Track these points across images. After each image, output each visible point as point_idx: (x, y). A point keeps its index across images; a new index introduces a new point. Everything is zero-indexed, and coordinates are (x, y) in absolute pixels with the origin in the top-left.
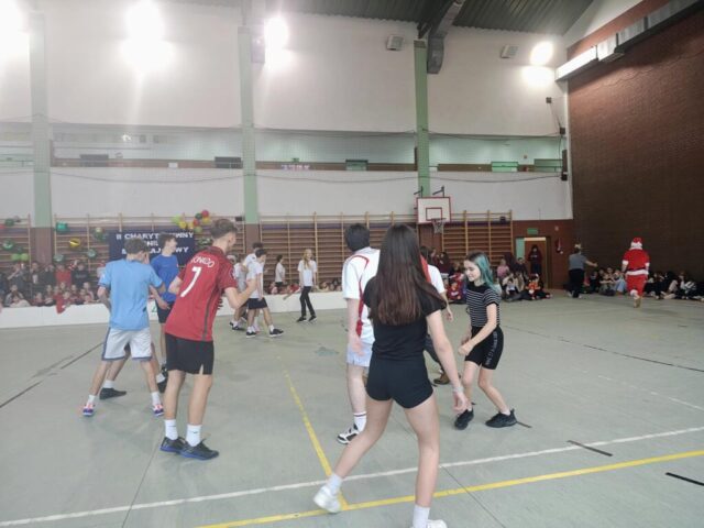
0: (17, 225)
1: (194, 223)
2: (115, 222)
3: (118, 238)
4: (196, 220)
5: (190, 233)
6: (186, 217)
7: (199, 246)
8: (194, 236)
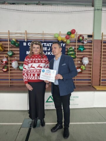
1: (66, 37)
2: (23, 36)
3: (24, 45)
4: (68, 36)
5: (63, 44)
6: (61, 34)
7: (68, 52)
8: (65, 45)
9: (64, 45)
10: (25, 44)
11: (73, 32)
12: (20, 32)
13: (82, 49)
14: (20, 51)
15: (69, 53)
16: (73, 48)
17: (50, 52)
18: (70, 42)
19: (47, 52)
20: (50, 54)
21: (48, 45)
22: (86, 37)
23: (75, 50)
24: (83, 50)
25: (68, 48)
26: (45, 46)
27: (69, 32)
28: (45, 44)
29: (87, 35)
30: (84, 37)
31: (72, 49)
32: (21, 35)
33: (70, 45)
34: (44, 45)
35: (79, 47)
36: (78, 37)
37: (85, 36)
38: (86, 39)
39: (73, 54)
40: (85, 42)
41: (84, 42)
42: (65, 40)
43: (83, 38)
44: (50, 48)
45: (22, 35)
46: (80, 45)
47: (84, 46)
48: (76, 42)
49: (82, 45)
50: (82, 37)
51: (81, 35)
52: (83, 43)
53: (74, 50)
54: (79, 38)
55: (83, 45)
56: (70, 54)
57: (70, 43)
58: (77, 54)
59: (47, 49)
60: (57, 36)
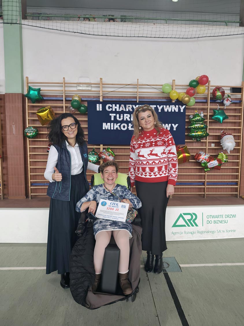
1: (188, 93)
2: (93, 89)
3: (98, 109)
4: (192, 89)
5: (180, 106)
6: (176, 86)
7: (190, 123)
8: (184, 109)
9: (182, 108)
11: (203, 80)
12: (87, 81)
13: (221, 118)
14: (89, 122)
15: (193, 126)
16: (202, 115)
18: (196, 102)
22: (228, 92)
23: (206, 120)
24: (223, 119)
25: (189, 115)
27: (194, 81)
29: (229, 88)
30: (226, 92)
31: (198, 118)
32: (89, 88)
33: (195, 109)
35: (215, 113)
36: (212, 91)
37: (227, 90)
38: (228, 96)
39: (202, 128)
40: (227, 103)
41: (225, 102)
42: (187, 99)
43: (223, 93)
45: (92, 87)
46: (216, 109)
47: (225, 111)
48: (206, 102)
49: (220, 109)
50: (221, 92)
51: (218, 88)
52: (222, 104)
53: (203, 120)
54: (214, 93)
55: (222, 110)
56: (194, 128)
57: (194, 105)
58: (209, 129)
60: (167, 89)
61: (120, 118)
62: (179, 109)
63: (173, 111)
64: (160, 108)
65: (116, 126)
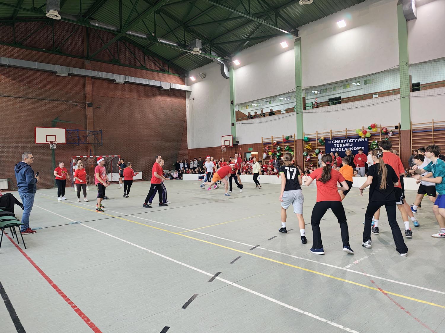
0: (291, 139)
2: (329, 134)
7: (371, 146)
9: (366, 140)
10: (330, 142)
12: (326, 131)
14: (326, 148)
16: (376, 142)
17: (352, 148)
19: (349, 148)
20: (353, 150)
21: (350, 141)
26: (348, 142)
27: (370, 126)
28: (348, 140)
29: (393, 127)
31: (374, 143)
32: (327, 134)
33: (373, 139)
34: (346, 141)
36: (380, 130)
37: (391, 128)
38: (391, 131)
40: (390, 135)
43: (387, 130)
44: (352, 144)
51: (384, 128)
59: (350, 145)
60: (358, 132)
61: (338, 146)
62: (365, 140)
63: (362, 141)
64: (356, 140)
65: (337, 150)
